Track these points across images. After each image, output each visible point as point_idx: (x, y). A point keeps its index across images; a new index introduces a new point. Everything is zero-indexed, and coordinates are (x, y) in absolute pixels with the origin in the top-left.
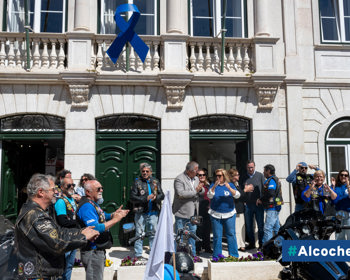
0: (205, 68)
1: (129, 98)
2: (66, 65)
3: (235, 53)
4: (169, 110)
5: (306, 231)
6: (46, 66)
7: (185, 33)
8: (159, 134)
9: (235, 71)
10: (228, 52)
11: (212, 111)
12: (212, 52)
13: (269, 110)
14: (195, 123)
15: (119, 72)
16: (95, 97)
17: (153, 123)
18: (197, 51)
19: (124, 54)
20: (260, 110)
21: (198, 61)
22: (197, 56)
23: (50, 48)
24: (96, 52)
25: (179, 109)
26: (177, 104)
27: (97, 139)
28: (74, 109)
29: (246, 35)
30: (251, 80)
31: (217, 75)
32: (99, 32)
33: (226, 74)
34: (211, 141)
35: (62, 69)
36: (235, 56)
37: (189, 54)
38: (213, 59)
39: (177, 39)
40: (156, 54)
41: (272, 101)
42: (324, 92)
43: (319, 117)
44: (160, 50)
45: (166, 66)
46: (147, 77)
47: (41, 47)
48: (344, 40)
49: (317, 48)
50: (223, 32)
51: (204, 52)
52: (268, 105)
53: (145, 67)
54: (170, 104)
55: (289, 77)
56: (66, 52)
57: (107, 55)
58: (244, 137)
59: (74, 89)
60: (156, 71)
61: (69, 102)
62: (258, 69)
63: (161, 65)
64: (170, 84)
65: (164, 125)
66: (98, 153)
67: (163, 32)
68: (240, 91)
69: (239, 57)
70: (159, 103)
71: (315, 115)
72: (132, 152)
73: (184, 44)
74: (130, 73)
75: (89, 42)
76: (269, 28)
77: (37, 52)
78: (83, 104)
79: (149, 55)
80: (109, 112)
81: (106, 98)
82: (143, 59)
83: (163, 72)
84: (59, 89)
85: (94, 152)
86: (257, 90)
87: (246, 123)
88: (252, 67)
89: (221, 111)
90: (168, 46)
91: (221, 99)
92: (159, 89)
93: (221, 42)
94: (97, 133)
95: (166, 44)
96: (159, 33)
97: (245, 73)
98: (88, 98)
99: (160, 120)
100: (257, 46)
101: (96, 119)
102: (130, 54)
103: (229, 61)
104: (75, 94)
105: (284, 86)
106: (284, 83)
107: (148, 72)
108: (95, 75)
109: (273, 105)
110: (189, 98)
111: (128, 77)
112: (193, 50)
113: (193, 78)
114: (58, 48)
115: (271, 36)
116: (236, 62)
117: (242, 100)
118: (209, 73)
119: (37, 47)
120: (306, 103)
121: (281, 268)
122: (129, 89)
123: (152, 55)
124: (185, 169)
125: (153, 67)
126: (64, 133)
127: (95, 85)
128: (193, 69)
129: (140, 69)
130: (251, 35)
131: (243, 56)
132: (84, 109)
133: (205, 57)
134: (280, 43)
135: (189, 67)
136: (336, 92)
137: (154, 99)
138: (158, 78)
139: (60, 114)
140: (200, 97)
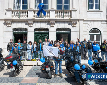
0: (60, 17)
1: (42, 24)
2: (28, 17)
4: (51, 27)
6: (23, 17)
7: (55, 9)
8: (49, 32)
9: (67, 18)
10: (65, 13)
13: (75, 27)
14: (57, 30)
15: (40, 18)
16: (34, 24)
17: (48, 30)
19: (41, 14)
20: (73, 27)
22: (58, 14)
23: (24, 13)
24: (34, 14)
25: (53, 27)
26: (53, 26)
27: (35, 34)
28: (29, 27)
30: (70, 20)
31: (62, 19)
33: (64, 18)
37: (56, 14)
38: (62, 15)
39: (53, 10)
41: (76, 24)
42: (89, 22)
43: (88, 28)
44: (49, 13)
46: (46, 19)
47: (22, 13)
48: (94, 9)
49: (88, 12)
50: (64, 9)
52: (75, 26)
53: (45, 17)
55: (80, 19)
56: (28, 14)
57: (37, 15)
58: (69, 33)
59: (29, 22)
60: (48, 18)
61: (28, 25)
62: (72, 17)
63: (49, 16)
64: (51, 21)
65: (50, 30)
66: (35, 37)
67: (50, 9)
68: (68, 22)
69: (68, 14)
70: (49, 25)
71: (86, 28)
72: (43, 37)
73: (55, 11)
74: (42, 18)
75: (33, 11)
79: (46, 14)
81: (37, 24)
83: (50, 18)
84: (26, 22)
85: (34, 36)
86: (72, 22)
87: (70, 30)
89: (63, 27)
90: (51, 12)
91: (63, 24)
92: (49, 22)
93: (63, 11)
94: (35, 32)
98: (33, 24)
100: (72, 12)
101: (34, 29)
103: (65, 15)
104: (30, 24)
106: (79, 20)
108: (34, 19)
109: (76, 26)
110: (56, 24)
111: (42, 19)
112: (57, 13)
113: (57, 19)
114: (26, 13)
115: (76, 9)
116: (67, 15)
117: (68, 24)
119: (21, 13)
120: (84, 25)
122: (42, 22)
123: (47, 14)
126: (27, 32)
127: (34, 21)
128: (57, 17)
130: (71, 9)
132: (32, 27)
133: (60, 14)
134: (78, 11)
136: (92, 22)
139: (26, 28)
140: (58, 24)
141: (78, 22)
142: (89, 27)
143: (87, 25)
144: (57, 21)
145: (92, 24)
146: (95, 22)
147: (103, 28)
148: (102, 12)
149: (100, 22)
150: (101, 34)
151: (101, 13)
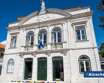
0: (54, 48)
7: (51, 43)
10: (58, 45)
13: (66, 55)
15: (40, 50)
19: (41, 47)
20: (64, 55)
25: (50, 56)
28: (34, 57)
32: (38, 44)
33: (57, 49)
40: (46, 47)
41: (66, 53)
42: (78, 50)
46: (44, 51)
49: (76, 42)
53: (44, 49)
57: (38, 48)
59: (34, 54)
60: (46, 50)
65: (48, 59)
69: (60, 46)
70: (47, 55)
72: (43, 64)
73: (50, 45)
74: (42, 50)
75: (36, 46)
79: (44, 47)
81: (39, 54)
82: (43, 48)
84: (32, 54)
89: (57, 56)
90: (48, 45)
91: (57, 53)
96: (47, 43)
98: (36, 55)
100: (63, 43)
101: (38, 58)
108: (37, 51)
110: (52, 54)
112: (52, 45)
114: (32, 47)
117: (61, 53)
120: (74, 53)
127: (37, 53)
128: (52, 49)
130: (62, 41)
132: (36, 57)
140: (53, 53)
141: (68, 51)
142: (78, 54)
143: (77, 53)
144: (52, 52)
145: (81, 52)
147: (91, 54)
148: (88, 41)
151: (88, 42)
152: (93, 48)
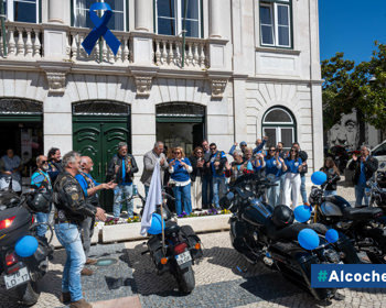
0: (168, 62)
1: (102, 85)
2: (41, 53)
3: (193, 50)
4: (138, 97)
5: (247, 189)
6: (21, 54)
7: (152, 32)
8: (129, 117)
9: (193, 66)
10: (187, 49)
11: (174, 99)
12: (174, 48)
13: (220, 99)
14: (160, 108)
15: (93, 63)
16: (71, 84)
17: (124, 108)
18: (161, 47)
19: (97, 46)
20: (213, 99)
21: (162, 56)
22: (162, 52)
23: (25, 36)
25: (147, 97)
26: (145, 93)
27: (74, 122)
29: (202, 36)
30: (206, 74)
31: (178, 69)
32: (72, 25)
33: (186, 68)
34: (173, 124)
35: (37, 57)
36: (193, 53)
37: (155, 50)
38: (175, 55)
39: (144, 36)
40: (126, 48)
41: (222, 91)
42: (262, 85)
43: (258, 106)
44: (130, 45)
45: (135, 59)
46: (119, 68)
47: (16, 35)
48: (277, 44)
49: (257, 50)
50: (183, 33)
51: (168, 48)
52: (220, 95)
53: (116, 59)
54: (138, 92)
55: (236, 72)
57: (81, 47)
58: (199, 121)
59: (51, 76)
60: (126, 63)
61: (46, 88)
62: (211, 65)
63: (130, 58)
64: (139, 75)
65: (134, 110)
66: (74, 134)
67: (132, 29)
68: (197, 83)
69: (197, 54)
70: (129, 91)
71: (254, 103)
72: (105, 133)
73: (151, 41)
74: (103, 64)
75: (64, 33)
76: (221, 31)
77: (12, 40)
78: (60, 90)
79: (120, 49)
80: (84, 97)
81: (81, 85)
82: (115, 52)
83: (133, 64)
84: (37, 76)
85: (70, 132)
86: (211, 83)
87: (203, 108)
88: (207, 63)
89: (182, 99)
90: (136, 42)
91: (181, 89)
92: (129, 79)
93: (182, 40)
94: (73, 116)
95: (135, 40)
96: (128, 29)
97: (201, 68)
98: (64, 84)
99: (130, 105)
100: (211, 46)
101: (72, 104)
102: (102, 47)
103: (188, 57)
104: (53, 81)
105: (232, 80)
106: (232, 78)
107: (119, 63)
108: (71, 65)
109: (223, 95)
110: (155, 87)
111: (102, 67)
112: (158, 46)
113: (159, 70)
114: (33, 36)
115: (222, 38)
116: (194, 58)
117: (199, 91)
118: (172, 67)
119: (12, 35)
120: (248, 94)
121: (231, 215)
122: (102, 78)
123: (123, 49)
124: (152, 148)
125: (123, 59)
126: (42, 116)
127: (71, 74)
128: (158, 63)
129: (112, 60)
130: (206, 37)
131: (200, 53)
132: (61, 94)
133: (168, 52)
134: (229, 45)
135: (155, 61)
136: (270, 86)
137: (125, 87)
138: (128, 69)
139: (38, 98)
140: (163, 88)
141: (229, 84)
142: (262, 101)
143: (257, 94)
145: (272, 92)
146: (278, 86)
148: (297, 53)
149: (293, 87)
150: (295, 125)
151: (296, 57)
152: (309, 84)
